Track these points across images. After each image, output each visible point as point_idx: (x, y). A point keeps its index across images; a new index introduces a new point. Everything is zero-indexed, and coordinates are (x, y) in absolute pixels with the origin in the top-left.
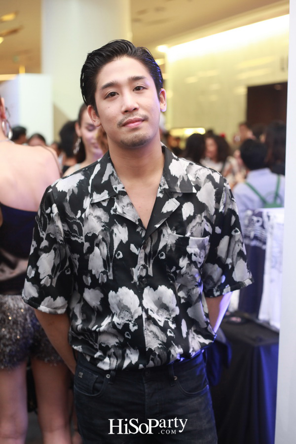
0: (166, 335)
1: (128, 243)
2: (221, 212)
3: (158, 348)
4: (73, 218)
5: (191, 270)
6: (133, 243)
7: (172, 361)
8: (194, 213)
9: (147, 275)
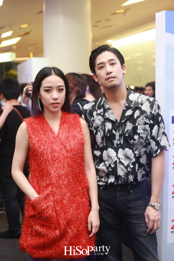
0: (127, 170)
1: (112, 130)
2: (153, 113)
3: (123, 175)
4: (90, 120)
5: (140, 140)
6: (114, 130)
7: (129, 182)
8: (139, 115)
9: (120, 144)
